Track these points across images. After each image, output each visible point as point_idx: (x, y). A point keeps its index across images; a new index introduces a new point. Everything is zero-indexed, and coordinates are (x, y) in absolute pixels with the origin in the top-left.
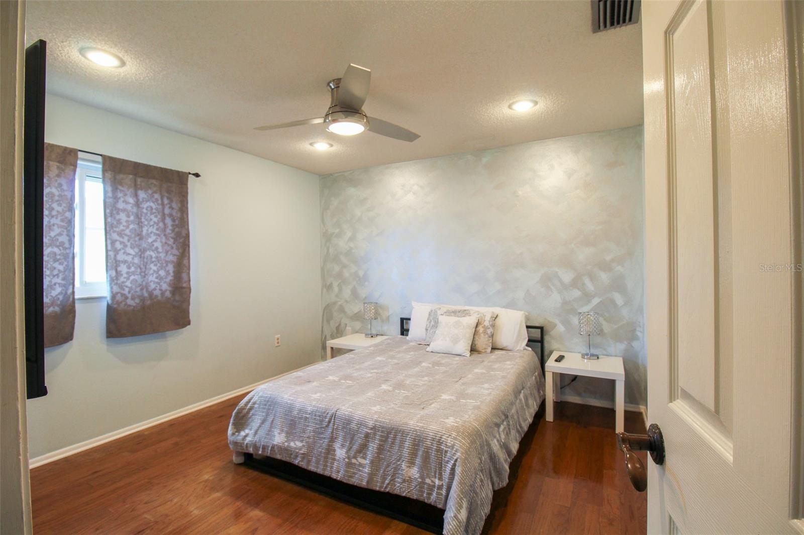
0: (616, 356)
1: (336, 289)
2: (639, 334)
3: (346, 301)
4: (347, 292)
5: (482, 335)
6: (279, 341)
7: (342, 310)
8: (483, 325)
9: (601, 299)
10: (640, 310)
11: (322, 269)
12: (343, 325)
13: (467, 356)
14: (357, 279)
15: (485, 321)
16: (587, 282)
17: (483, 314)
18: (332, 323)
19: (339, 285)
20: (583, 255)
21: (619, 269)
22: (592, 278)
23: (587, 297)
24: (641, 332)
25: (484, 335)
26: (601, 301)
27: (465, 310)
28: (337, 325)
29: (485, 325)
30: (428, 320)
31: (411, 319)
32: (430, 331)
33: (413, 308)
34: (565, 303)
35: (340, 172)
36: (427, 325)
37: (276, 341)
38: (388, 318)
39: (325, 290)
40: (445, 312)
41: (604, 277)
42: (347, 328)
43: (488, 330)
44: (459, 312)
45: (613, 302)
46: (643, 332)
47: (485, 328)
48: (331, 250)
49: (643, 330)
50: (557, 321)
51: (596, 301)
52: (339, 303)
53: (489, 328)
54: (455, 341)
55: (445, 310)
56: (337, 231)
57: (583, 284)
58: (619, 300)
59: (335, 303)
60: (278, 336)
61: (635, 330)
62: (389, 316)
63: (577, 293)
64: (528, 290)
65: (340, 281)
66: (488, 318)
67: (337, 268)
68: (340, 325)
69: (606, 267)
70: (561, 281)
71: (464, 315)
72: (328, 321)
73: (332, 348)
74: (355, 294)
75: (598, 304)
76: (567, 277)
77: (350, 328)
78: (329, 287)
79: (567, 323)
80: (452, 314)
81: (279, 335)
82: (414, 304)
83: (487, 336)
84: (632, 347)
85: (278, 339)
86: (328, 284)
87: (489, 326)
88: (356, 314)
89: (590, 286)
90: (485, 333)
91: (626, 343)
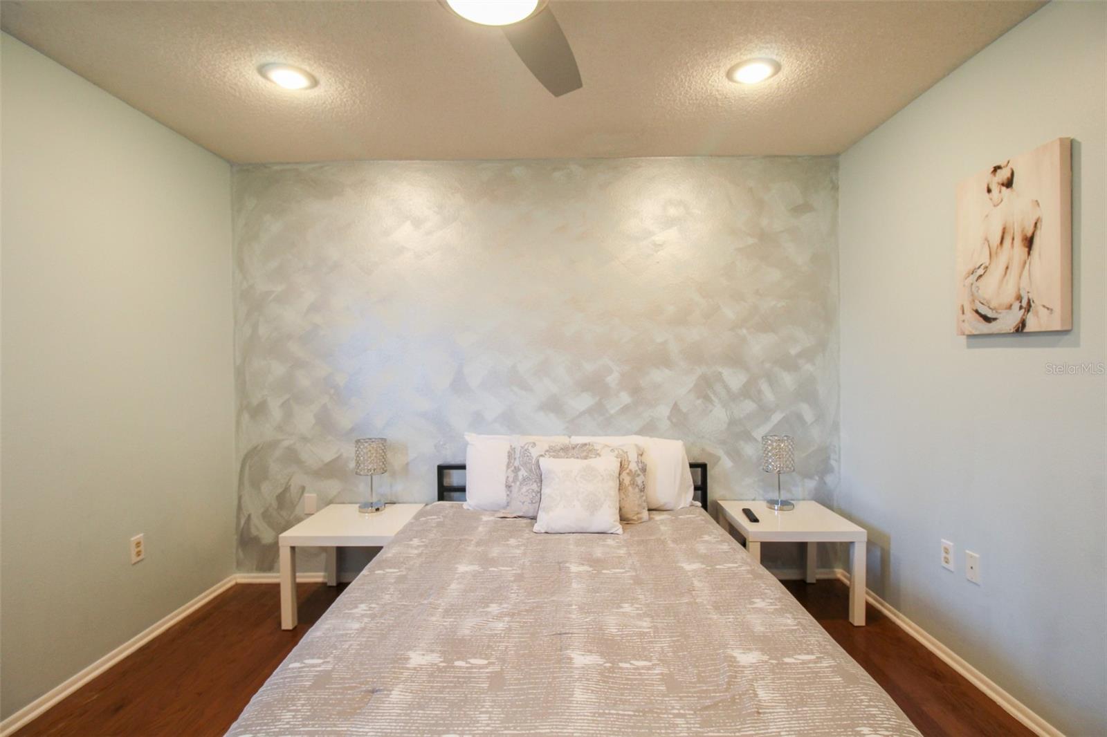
0: (804, 500)
1: (276, 413)
2: (833, 463)
3: (304, 439)
4: (305, 420)
5: (630, 488)
6: (142, 548)
7: (292, 457)
8: (628, 471)
9: (784, 415)
10: (836, 427)
11: (240, 373)
12: (294, 490)
13: (617, 532)
14: (332, 391)
15: (629, 462)
16: (764, 387)
17: (622, 450)
18: (266, 487)
19: (283, 404)
20: (759, 346)
21: (808, 367)
22: (772, 381)
23: (764, 412)
24: (836, 461)
25: (634, 489)
26: (784, 417)
27: (586, 445)
28: (280, 490)
29: (631, 470)
30: (508, 466)
31: (467, 467)
32: (520, 489)
33: (466, 444)
34: (732, 423)
35: (288, 163)
36: (508, 477)
37: (134, 551)
38: (406, 467)
39: (246, 416)
40: (547, 451)
41: (788, 380)
42: (306, 495)
43: (637, 479)
44: (574, 448)
45: (800, 417)
46: (838, 461)
47: (633, 475)
48: (262, 330)
49: (839, 457)
50: (720, 452)
51: (777, 417)
52: (286, 443)
53: (639, 475)
54: (593, 506)
55: (546, 447)
56: (279, 288)
57: (760, 392)
58: (808, 414)
59: (274, 444)
60: (139, 537)
61: (829, 458)
62: (407, 464)
63: (749, 406)
64: (676, 404)
65: (286, 397)
66: (633, 456)
67: (278, 369)
68: (287, 489)
69: (789, 364)
70: (726, 387)
71: (585, 454)
72: (256, 485)
73: (293, 548)
74: (325, 423)
75: (779, 422)
76: (735, 379)
77: (314, 495)
78: (259, 411)
79: (735, 454)
80: (562, 454)
81: (142, 535)
82: (470, 437)
83: (637, 490)
84: (825, 483)
85: (138, 544)
86: (255, 402)
87: (639, 472)
88: (327, 464)
89: (769, 395)
90: (633, 484)
91: (817, 478)
